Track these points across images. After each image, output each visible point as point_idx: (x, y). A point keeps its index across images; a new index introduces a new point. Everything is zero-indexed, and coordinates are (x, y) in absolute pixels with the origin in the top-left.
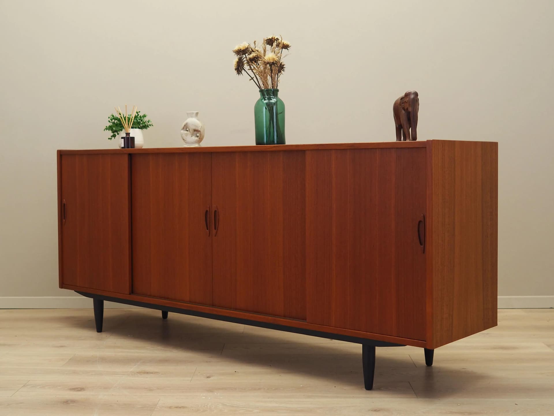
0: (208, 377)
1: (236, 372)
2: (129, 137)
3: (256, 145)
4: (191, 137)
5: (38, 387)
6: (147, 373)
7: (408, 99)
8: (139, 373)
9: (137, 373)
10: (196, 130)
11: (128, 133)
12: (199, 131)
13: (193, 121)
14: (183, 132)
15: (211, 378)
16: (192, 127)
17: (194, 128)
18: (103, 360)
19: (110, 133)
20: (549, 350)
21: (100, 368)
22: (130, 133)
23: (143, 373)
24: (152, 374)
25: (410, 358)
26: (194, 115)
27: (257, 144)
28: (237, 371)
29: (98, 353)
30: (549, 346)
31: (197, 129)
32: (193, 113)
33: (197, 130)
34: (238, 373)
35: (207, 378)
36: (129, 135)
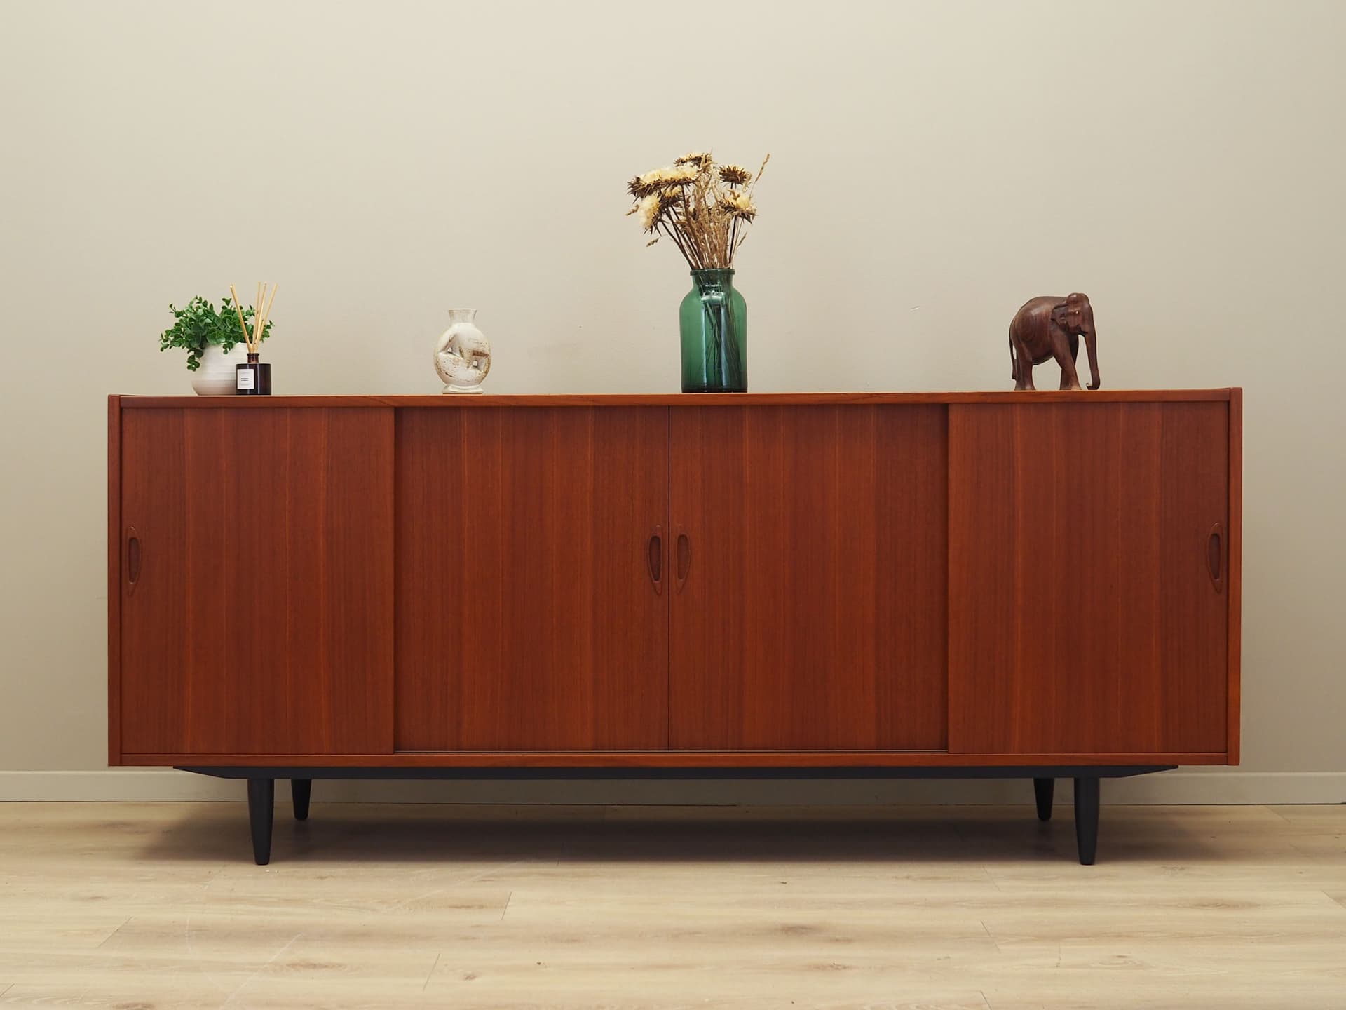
0: (469, 977)
1: (539, 964)
2: (256, 365)
4: (466, 369)
5: (35, 1002)
6: (314, 966)
7: (1079, 309)
8: (293, 965)
9: (288, 965)
10: (478, 352)
11: (253, 354)
12: (487, 355)
13: (468, 331)
14: (445, 355)
15: (477, 980)
16: (469, 346)
17: (475, 347)
18: (202, 933)
19: (182, 353)
20: (1339, 911)
21: (195, 953)
22: (258, 354)
23: (303, 966)
24: (324, 969)
25: (984, 930)
26: (470, 316)
27: (684, 391)
28: (542, 963)
29: (192, 915)
30: (1339, 900)
31: (481, 349)
32: (468, 312)
33: (481, 353)
34: (546, 967)
35: (467, 978)
36: (257, 360)
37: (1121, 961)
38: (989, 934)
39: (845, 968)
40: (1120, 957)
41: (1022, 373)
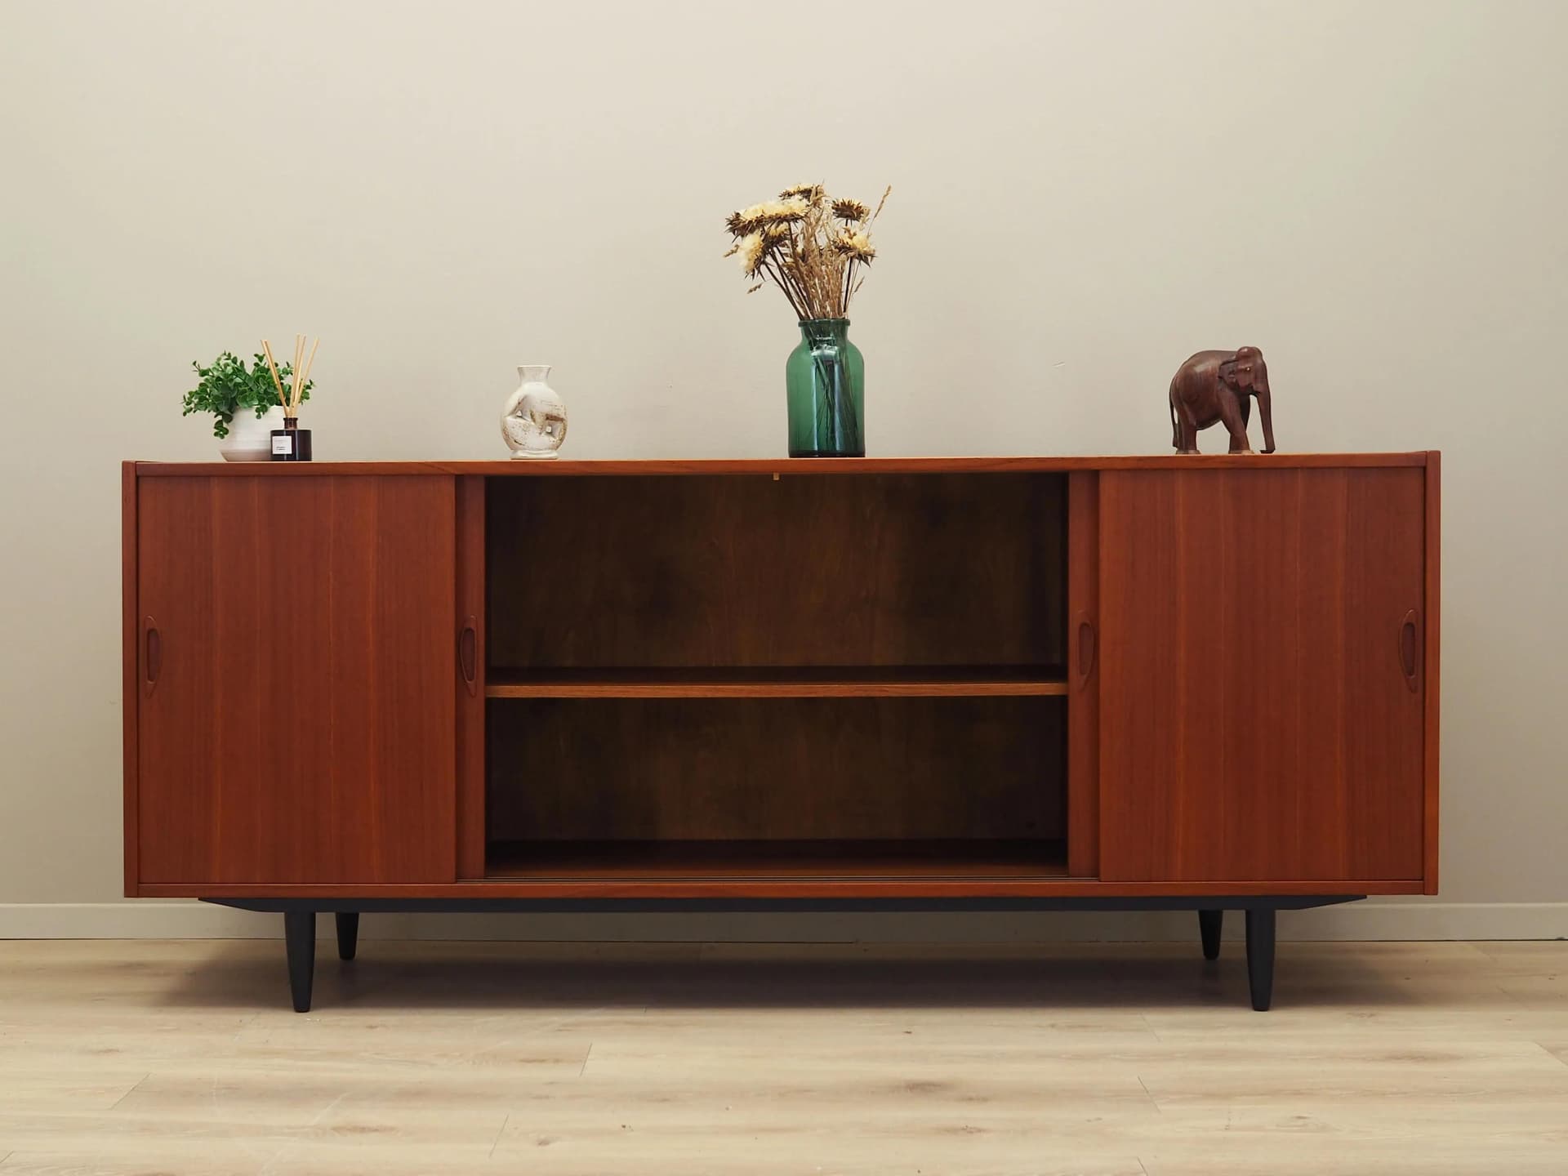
0: (543, 1143)
1: (624, 1127)
2: (294, 431)
3: (790, 457)
4: (538, 434)
6: (363, 1130)
7: (1250, 365)
8: (338, 1129)
9: (333, 1129)
10: (552, 417)
11: (291, 419)
12: (562, 420)
13: (539, 391)
14: (514, 420)
15: (551, 1146)
16: (542, 409)
17: (548, 410)
18: (234, 1092)
19: (209, 418)
20: (1553, 1064)
21: (221, 1115)
22: (296, 419)
23: (349, 1130)
24: (374, 1134)
25: (1141, 1087)
26: (543, 375)
28: (627, 1126)
29: (220, 1071)
30: (1554, 1051)
31: (555, 413)
32: (540, 370)
33: (555, 417)
34: (632, 1130)
35: (540, 1144)
36: (295, 425)
37: (1300, 1122)
38: (1147, 1092)
39: (979, 1131)
40: (1299, 1118)
41: (1184, 437)
